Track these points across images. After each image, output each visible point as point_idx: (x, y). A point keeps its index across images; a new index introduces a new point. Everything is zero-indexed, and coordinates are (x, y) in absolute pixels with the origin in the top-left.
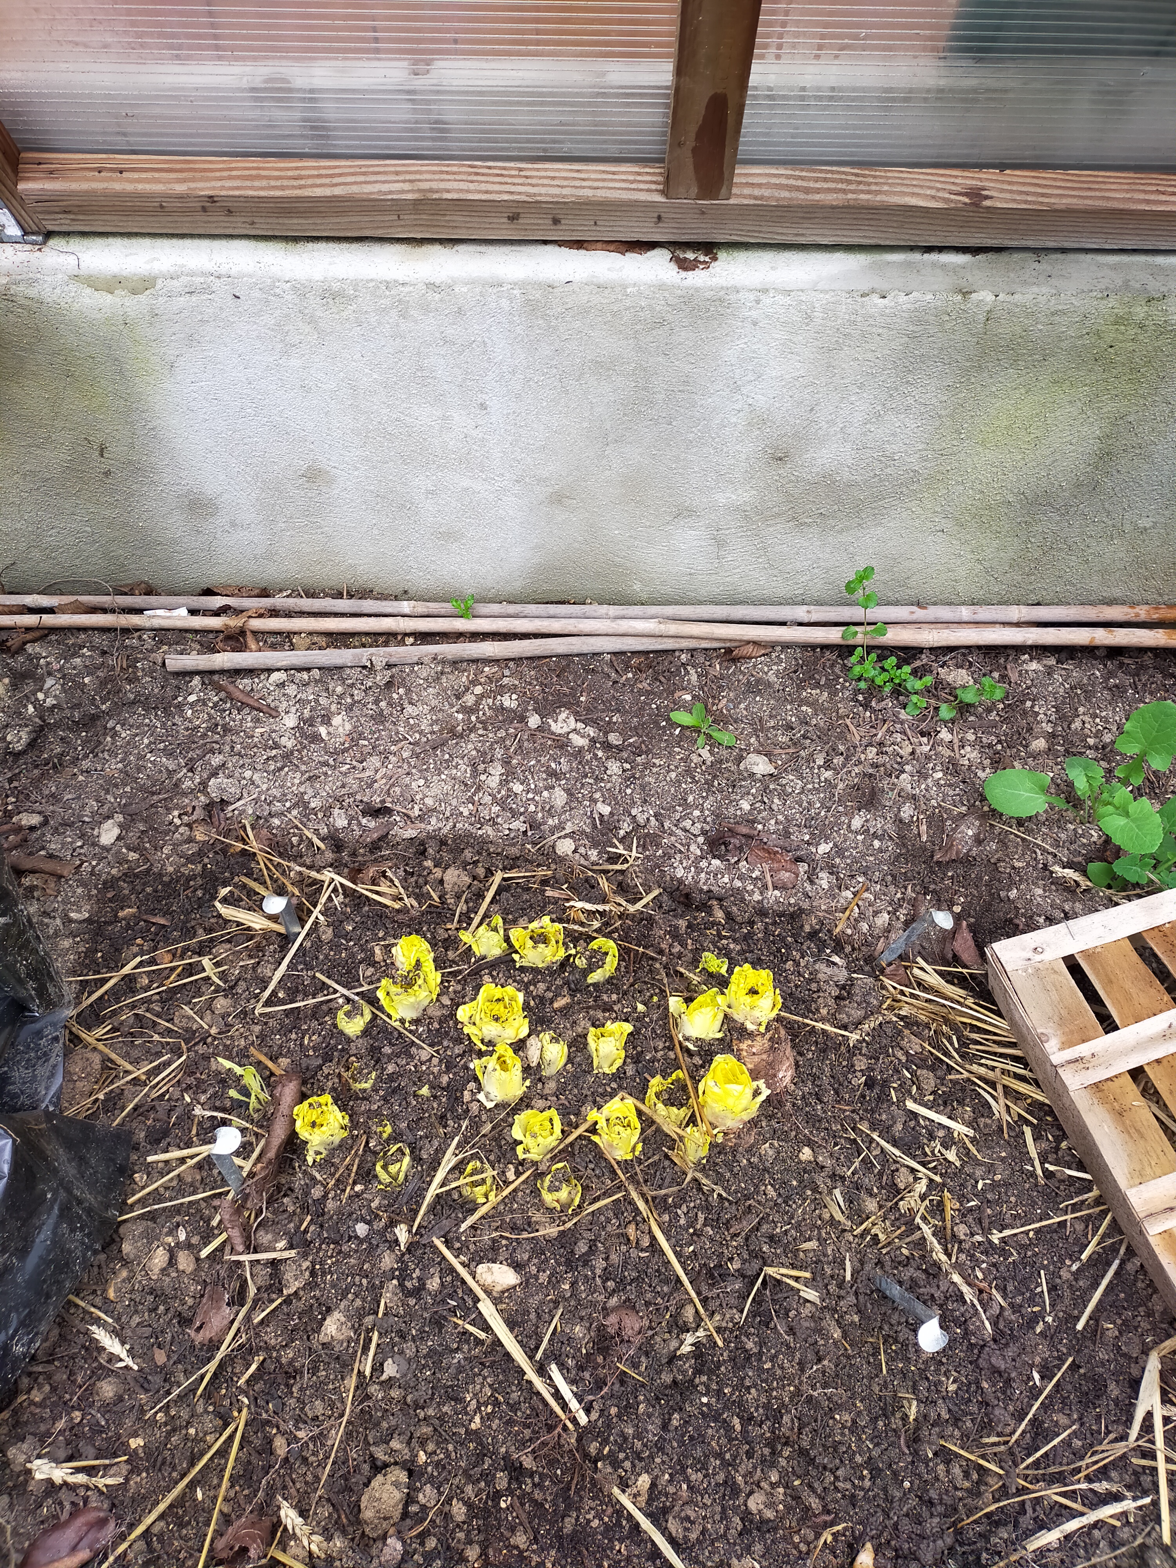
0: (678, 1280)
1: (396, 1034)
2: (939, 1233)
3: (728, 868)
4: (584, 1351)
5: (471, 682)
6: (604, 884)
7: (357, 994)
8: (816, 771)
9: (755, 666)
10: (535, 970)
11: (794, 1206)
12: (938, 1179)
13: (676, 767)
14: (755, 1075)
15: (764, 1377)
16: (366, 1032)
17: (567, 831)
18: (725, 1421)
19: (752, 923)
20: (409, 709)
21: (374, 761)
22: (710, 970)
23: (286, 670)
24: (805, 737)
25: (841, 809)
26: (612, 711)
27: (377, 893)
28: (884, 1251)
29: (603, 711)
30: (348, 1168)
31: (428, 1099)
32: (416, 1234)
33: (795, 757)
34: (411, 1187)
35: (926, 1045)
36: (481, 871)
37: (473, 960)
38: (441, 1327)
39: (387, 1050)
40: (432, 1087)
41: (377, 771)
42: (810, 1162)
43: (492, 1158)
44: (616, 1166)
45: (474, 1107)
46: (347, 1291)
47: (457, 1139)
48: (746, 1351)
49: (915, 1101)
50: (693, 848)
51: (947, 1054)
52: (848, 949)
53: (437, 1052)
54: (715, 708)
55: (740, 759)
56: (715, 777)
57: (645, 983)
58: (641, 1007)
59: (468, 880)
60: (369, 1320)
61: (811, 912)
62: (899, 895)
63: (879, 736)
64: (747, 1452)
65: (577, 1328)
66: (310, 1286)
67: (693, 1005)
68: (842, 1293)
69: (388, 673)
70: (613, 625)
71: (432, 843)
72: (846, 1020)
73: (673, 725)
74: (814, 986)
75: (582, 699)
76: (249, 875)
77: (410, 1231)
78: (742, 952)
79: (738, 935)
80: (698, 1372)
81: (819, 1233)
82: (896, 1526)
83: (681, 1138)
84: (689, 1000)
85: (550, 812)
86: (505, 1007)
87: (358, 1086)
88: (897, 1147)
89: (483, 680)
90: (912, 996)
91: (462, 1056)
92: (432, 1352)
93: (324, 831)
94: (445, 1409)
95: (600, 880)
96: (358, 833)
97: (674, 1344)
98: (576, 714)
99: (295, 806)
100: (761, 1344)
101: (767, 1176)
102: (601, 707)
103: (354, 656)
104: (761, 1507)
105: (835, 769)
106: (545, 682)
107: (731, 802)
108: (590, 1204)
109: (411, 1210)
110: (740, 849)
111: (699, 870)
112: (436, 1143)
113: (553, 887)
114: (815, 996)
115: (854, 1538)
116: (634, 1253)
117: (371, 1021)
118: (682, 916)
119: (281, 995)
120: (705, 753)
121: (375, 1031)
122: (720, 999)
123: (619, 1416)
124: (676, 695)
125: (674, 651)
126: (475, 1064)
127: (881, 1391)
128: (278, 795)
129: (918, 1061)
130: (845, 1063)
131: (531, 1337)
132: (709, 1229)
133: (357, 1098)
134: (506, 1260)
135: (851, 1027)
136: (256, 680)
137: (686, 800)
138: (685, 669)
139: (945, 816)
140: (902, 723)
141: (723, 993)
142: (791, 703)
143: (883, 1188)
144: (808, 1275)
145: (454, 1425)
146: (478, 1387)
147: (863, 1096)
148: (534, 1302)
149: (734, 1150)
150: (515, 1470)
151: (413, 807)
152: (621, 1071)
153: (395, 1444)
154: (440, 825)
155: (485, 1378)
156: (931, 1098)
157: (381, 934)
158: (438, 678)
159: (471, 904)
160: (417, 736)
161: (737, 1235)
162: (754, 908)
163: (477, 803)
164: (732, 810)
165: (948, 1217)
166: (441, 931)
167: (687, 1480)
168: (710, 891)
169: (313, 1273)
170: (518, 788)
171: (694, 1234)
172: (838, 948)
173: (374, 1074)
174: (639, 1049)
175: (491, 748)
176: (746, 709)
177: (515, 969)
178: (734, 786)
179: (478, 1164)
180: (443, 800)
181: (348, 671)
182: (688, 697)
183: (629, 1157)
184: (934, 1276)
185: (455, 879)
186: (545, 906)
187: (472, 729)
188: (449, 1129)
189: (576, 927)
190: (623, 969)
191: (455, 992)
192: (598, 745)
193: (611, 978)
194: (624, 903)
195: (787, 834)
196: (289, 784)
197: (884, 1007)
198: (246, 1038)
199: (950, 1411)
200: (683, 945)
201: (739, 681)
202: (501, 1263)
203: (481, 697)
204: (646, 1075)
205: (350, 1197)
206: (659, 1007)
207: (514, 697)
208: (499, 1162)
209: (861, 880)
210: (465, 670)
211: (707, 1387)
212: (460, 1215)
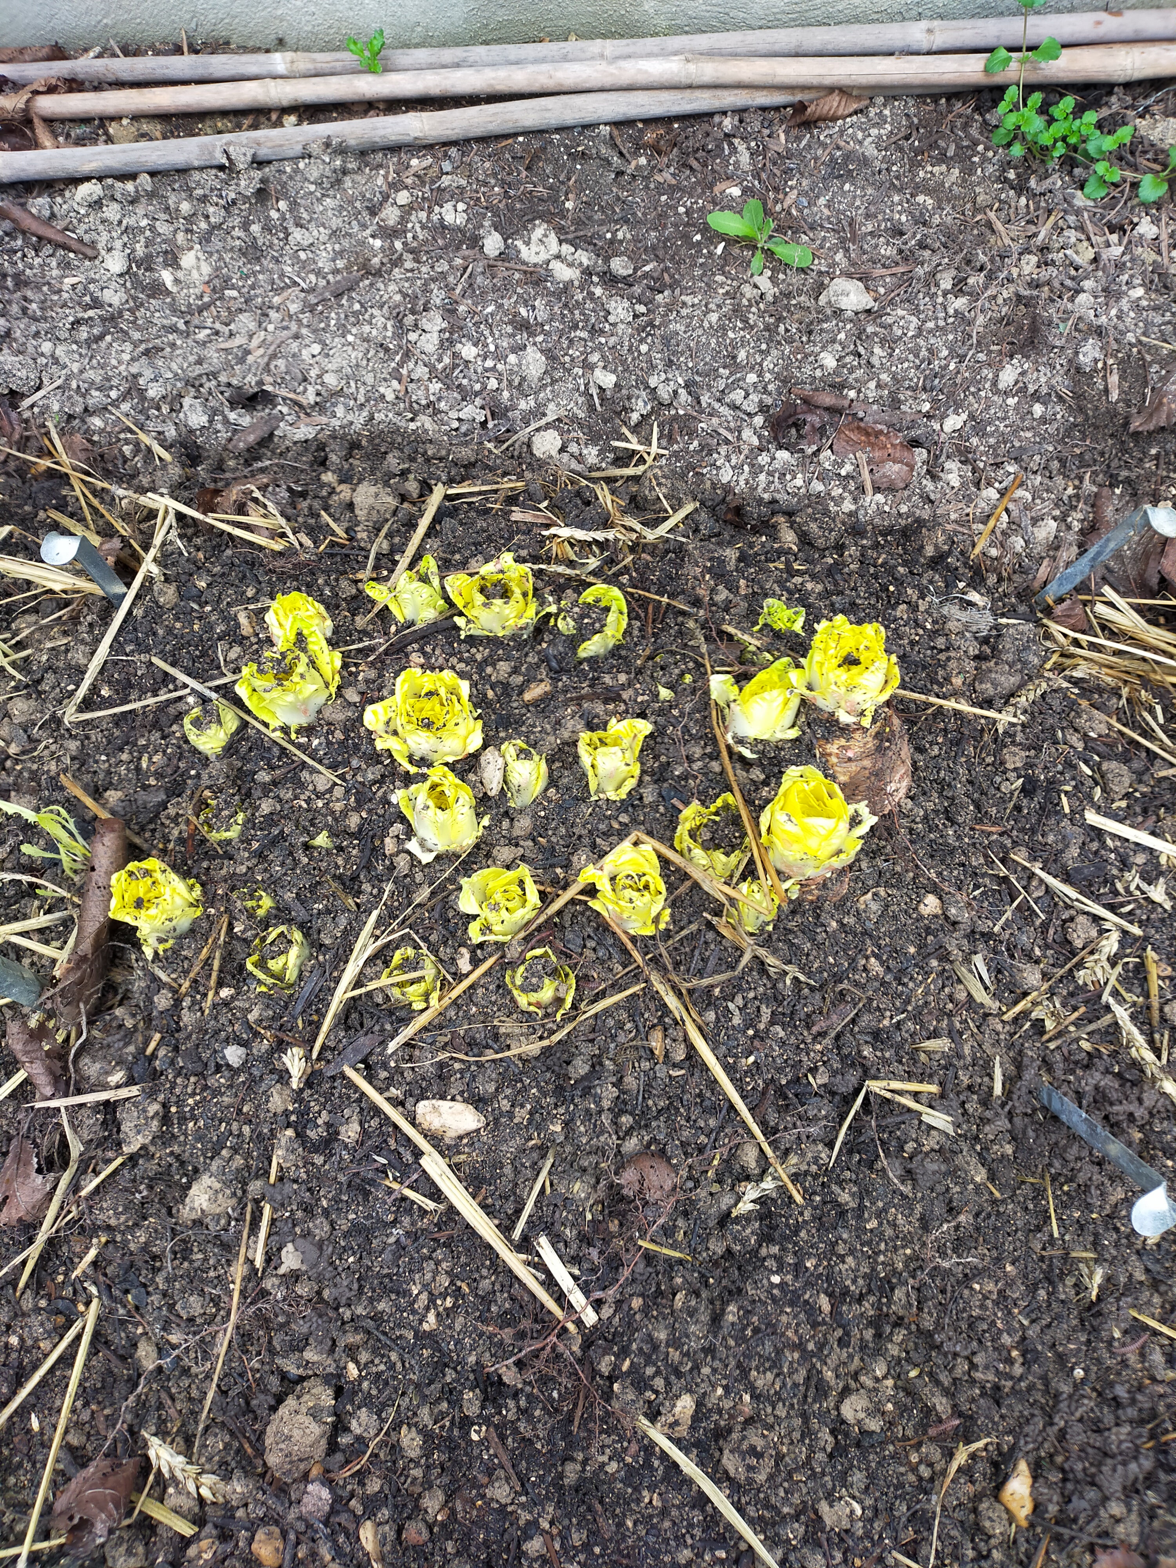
0: (732, 1107)
1: (276, 751)
2: (1140, 1017)
3: (802, 464)
4: (589, 1217)
5: (392, 185)
6: (604, 496)
7: (217, 689)
8: (940, 300)
9: (842, 132)
10: (493, 641)
11: (911, 985)
12: (1136, 930)
13: (719, 306)
14: (851, 792)
15: (866, 1238)
16: (230, 749)
17: (551, 417)
18: (806, 1302)
19: (840, 548)
20: (297, 235)
21: (246, 321)
22: (776, 627)
23: (100, 179)
24: (922, 246)
25: (982, 357)
26: (616, 222)
27: (247, 527)
28: (1052, 1046)
29: (602, 223)
30: (208, 963)
31: (328, 852)
32: (319, 1059)
33: (907, 279)
34: (308, 989)
35: (1113, 722)
36: (412, 487)
37: (393, 629)
38: (366, 1194)
39: (263, 777)
40: (333, 834)
41: (251, 337)
42: (936, 916)
43: (433, 938)
44: (630, 946)
45: (402, 862)
46: (218, 1146)
47: (375, 914)
48: (840, 1205)
49: (1098, 809)
50: (747, 434)
51: (1148, 733)
52: (992, 579)
53: (342, 777)
54: (778, 208)
55: (819, 288)
56: (780, 319)
57: (673, 653)
58: (665, 693)
59: (391, 501)
60: (255, 1187)
61: (935, 522)
62: (1070, 491)
63: (1041, 237)
64: (840, 1340)
65: (577, 1186)
66: (164, 1138)
67: (751, 686)
68: (989, 1114)
69: (257, 174)
70: (612, 69)
71: (333, 445)
72: (991, 692)
73: (712, 236)
74: (941, 642)
75: (569, 205)
76: (61, 507)
77: (308, 1058)
78: (826, 594)
79: (818, 568)
80: (766, 1238)
81: (951, 1025)
82: (1062, 1435)
83: (732, 901)
84: (742, 679)
85: (521, 388)
86: (442, 705)
87: (215, 836)
88: (1072, 884)
89: (409, 181)
90: (1093, 647)
91: (381, 781)
92: (356, 1229)
93: (171, 432)
94: (382, 1306)
95: (599, 492)
96: (224, 435)
97: (727, 1200)
98: (560, 230)
99: (125, 396)
100: (864, 1193)
101: (868, 942)
102: (599, 216)
103: (202, 147)
104: (862, 1415)
105: (970, 294)
106: (509, 179)
107: (806, 356)
108: (593, 1002)
109: (311, 1023)
110: (821, 431)
111: (756, 470)
112: (343, 921)
113: (523, 506)
114: (942, 657)
115: (1000, 1454)
116: (661, 1071)
117: (238, 731)
118: (730, 544)
119: (105, 692)
120: (764, 282)
121: (244, 746)
122: (795, 675)
123: (645, 1310)
124: (717, 189)
125: (711, 115)
126: (398, 797)
127: (1044, 1249)
128: (98, 379)
129: (1102, 749)
130: (989, 760)
131: (507, 1198)
132: (778, 1028)
133: (217, 856)
134: (461, 1093)
135: (999, 703)
136: (59, 200)
137: (734, 357)
138: (731, 144)
139: (1148, 358)
140: (1078, 212)
141: (798, 666)
142: (900, 190)
143: (1047, 946)
144: (934, 1088)
145: (399, 1326)
146: (428, 1276)
147: (1018, 808)
148: (509, 1148)
149: (817, 907)
150: (492, 1384)
151: (305, 390)
152: (635, 797)
153: (310, 1355)
154: (350, 417)
155: (438, 1263)
156: (1123, 804)
157: (250, 593)
158: (339, 181)
159: (397, 540)
160: (312, 277)
161: (822, 1034)
162: (844, 523)
163: (405, 379)
164: (807, 370)
165: (1154, 991)
166: (344, 584)
167: (751, 1388)
168: (774, 501)
169: (165, 1119)
170: (468, 351)
171: (755, 1036)
172: (977, 580)
173: (240, 817)
174: (663, 759)
175: (426, 290)
176: (828, 206)
177: (461, 642)
178: (810, 333)
179: (410, 952)
180: (353, 375)
181: (196, 176)
182: (736, 192)
183: (650, 931)
184: (1134, 1084)
185: (371, 500)
186: (511, 538)
187: (397, 262)
188: (362, 899)
189: (561, 569)
190: (636, 633)
191: (367, 681)
192: (595, 279)
193: (618, 647)
194: (638, 527)
195: (895, 403)
196: (114, 362)
197: (1048, 666)
198: (58, 759)
199: (1147, 1270)
200: (733, 588)
201: (816, 159)
202: (453, 1099)
203: (407, 210)
204: (675, 801)
205: (214, 1006)
206: (694, 692)
207: (461, 206)
208: (445, 943)
209: (1011, 469)
210: (380, 166)
211: (779, 1259)
212: (388, 1027)
